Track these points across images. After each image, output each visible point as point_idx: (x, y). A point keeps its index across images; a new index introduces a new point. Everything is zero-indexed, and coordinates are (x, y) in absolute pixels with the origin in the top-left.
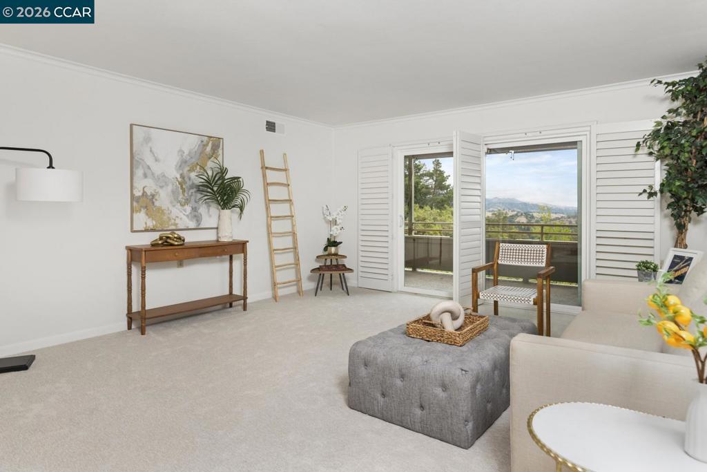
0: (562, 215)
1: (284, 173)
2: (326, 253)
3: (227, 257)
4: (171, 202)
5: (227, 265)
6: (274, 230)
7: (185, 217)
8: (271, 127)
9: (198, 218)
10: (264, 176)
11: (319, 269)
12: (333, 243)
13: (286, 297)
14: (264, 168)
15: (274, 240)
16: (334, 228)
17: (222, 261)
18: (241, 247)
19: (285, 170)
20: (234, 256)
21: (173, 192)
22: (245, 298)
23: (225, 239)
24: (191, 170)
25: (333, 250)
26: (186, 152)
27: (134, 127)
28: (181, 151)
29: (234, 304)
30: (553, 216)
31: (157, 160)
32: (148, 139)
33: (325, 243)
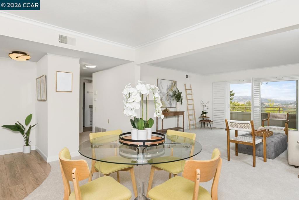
0: (279, 104)
1: (190, 91)
2: (202, 116)
3: (177, 116)
4: (165, 100)
5: (177, 118)
6: (189, 108)
7: (168, 104)
8: (187, 76)
9: (171, 104)
10: (186, 92)
11: (201, 121)
12: (204, 113)
13: (192, 129)
14: (186, 89)
15: (189, 111)
16: (205, 108)
17: (176, 117)
18: (182, 113)
19: (191, 90)
20: (179, 116)
21: (166, 97)
22: (183, 128)
23: (178, 111)
24: (169, 91)
25: (205, 115)
26: (169, 86)
27: (158, 80)
28: (167, 85)
29: (179, 130)
30: (275, 104)
31: (163, 88)
32: (161, 83)
33: (202, 113)
